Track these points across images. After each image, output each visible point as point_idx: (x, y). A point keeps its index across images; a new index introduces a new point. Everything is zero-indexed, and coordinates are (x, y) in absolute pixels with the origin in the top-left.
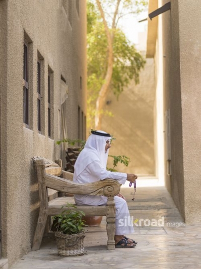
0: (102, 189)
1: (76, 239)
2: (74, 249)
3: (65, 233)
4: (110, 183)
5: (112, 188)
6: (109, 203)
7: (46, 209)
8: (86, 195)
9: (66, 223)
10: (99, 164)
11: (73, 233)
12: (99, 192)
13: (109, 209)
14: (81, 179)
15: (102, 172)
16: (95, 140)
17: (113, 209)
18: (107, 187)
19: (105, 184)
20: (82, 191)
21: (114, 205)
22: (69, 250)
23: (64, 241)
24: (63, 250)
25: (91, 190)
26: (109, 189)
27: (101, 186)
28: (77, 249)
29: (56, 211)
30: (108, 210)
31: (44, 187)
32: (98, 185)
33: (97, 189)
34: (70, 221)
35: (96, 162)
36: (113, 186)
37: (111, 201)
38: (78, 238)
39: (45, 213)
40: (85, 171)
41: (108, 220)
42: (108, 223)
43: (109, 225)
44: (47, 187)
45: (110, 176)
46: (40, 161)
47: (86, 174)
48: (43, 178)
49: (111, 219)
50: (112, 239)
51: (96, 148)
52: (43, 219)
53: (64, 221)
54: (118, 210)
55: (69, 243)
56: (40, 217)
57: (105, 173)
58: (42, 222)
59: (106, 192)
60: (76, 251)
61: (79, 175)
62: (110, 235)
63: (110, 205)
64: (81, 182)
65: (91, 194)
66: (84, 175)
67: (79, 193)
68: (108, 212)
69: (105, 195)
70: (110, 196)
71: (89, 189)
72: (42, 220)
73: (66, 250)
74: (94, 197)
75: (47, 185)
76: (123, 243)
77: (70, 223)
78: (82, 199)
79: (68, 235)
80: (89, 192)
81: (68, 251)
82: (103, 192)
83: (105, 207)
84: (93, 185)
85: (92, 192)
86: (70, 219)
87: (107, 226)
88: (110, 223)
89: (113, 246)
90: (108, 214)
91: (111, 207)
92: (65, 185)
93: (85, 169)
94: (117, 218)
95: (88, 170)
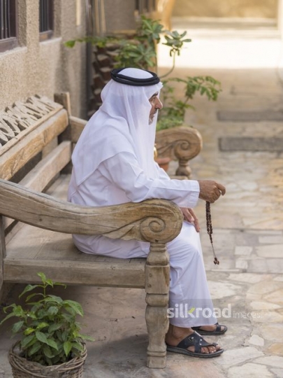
0: (137, 225)
1: (58, 376)
4: (157, 209)
5: (161, 222)
6: (153, 258)
9: (34, 333)
12: (130, 232)
13: (154, 273)
14: (88, 192)
16: (122, 98)
17: (162, 274)
18: (150, 220)
19: (144, 213)
20: (87, 227)
21: (163, 268)
25: (109, 226)
26: (155, 224)
27: (135, 218)
29: (23, 273)
30: (151, 276)
32: (125, 214)
33: (124, 223)
35: (123, 157)
36: (165, 218)
37: (159, 255)
38: (63, 373)
40: (98, 175)
41: (150, 300)
42: (149, 306)
43: (152, 310)
49: (158, 298)
50: (159, 344)
53: (29, 330)
59: (147, 231)
61: (83, 184)
63: (156, 264)
65: (110, 236)
68: (150, 281)
69: (145, 239)
70: (160, 240)
71: (104, 224)
77: (42, 337)
78: (89, 242)
79: (38, 366)
80: (103, 231)
82: (139, 230)
83: (141, 267)
84: (114, 215)
85: (110, 229)
86: (44, 325)
87: (147, 312)
88: (155, 306)
89: (160, 360)
90: (150, 286)
91: (158, 270)
92: (44, 212)
93: (97, 170)
94: (174, 291)
95: (104, 173)
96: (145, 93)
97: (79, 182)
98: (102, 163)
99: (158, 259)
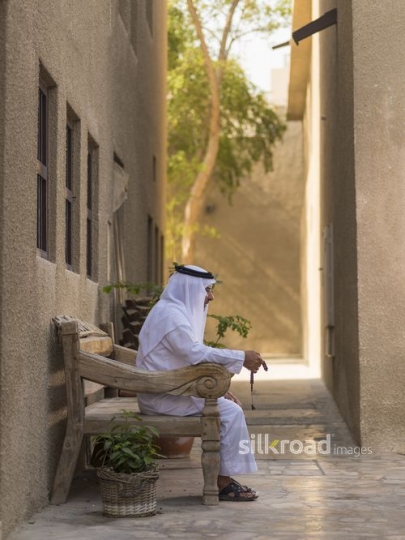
0: (194, 384)
1: (139, 482)
2: (135, 504)
3: (117, 470)
4: (210, 370)
5: (213, 380)
6: (209, 410)
7: (79, 421)
8: (162, 394)
9: (120, 449)
10: (188, 332)
11: (134, 470)
12: (189, 389)
13: (208, 423)
14: (152, 362)
15: (194, 350)
16: (184, 286)
17: (215, 423)
18: (204, 379)
19: (199, 374)
20: (154, 387)
21: (217, 415)
22: (127, 504)
23: (115, 486)
24: (113, 504)
25: (172, 384)
26: (209, 383)
27: (192, 378)
28: (142, 503)
29: (101, 427)
30: (206, 425)
31: (77, 378)
32: (184, 375)
33: (184, 382)
34: (129, 446)
35: (182, 329)
36: (216, 377)
37: (212, 408)
38: (143, 480)
39: (78, 431)
40: (162, 347)
41: (205, 446)
42: (205, 451)
43: (207, 454)
44: (82, 378)
45: (209, 356)
46: (70, 324)
47: (163, 352)
48: (75, 359)
49: (212, 444)
50: (213, 484)
51: (184, 302)
52: (74, 442)
53: (117, 447)
54: (227, 425)
55: (125, 490)
56: (67, 438)
57: (200, 352)
58: (72, 447)
59: (202, 388)
60: (139, 506)
61: (148, 355)
62: (209, 475)
63: (210, 415)
64: (151, 368)
65: (171, 393)
66: (158, 355)
67: (147, 391)
68: (206, 429)
69: (200, 395)
70: (211, 397)
71: (167, 383)
72: (72, 444)
73: (119, 504)
74: (178, 398)
75: (82, 374)
76: (232, 491)
77: (128, 451)
78: (152, 402)
79: (123, 475)
80: (166, 388)
81: (124, 507)
82: (196, 388)
83: (198, 419)
84: (176, 375)
85: (172, 388)
86: (128, 443)
87: (203, 456)
88: (209, 451)
89: (214, 498)
90: (205, 434)
91: (212, 420)
92: (118, 375)
93: (161, 342)
94: (223, 442)
95: (166, 344)
96: (203, 283)
97: (145, 354)
98: (165, 337)
99: (211, 411)
